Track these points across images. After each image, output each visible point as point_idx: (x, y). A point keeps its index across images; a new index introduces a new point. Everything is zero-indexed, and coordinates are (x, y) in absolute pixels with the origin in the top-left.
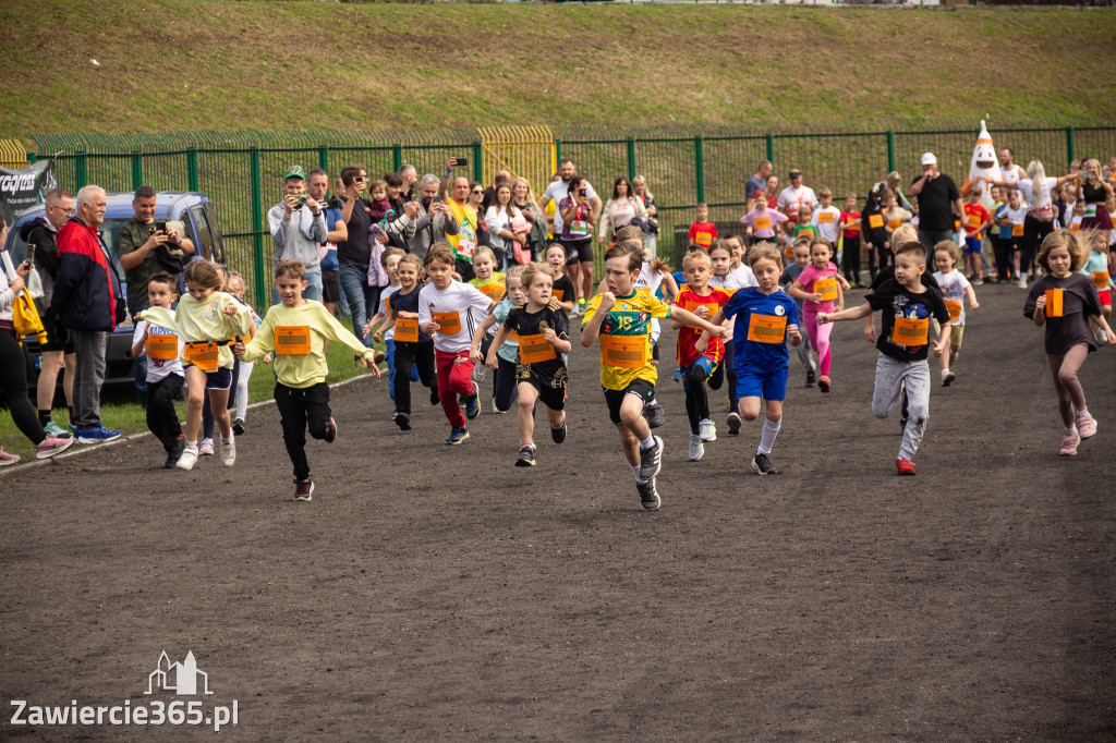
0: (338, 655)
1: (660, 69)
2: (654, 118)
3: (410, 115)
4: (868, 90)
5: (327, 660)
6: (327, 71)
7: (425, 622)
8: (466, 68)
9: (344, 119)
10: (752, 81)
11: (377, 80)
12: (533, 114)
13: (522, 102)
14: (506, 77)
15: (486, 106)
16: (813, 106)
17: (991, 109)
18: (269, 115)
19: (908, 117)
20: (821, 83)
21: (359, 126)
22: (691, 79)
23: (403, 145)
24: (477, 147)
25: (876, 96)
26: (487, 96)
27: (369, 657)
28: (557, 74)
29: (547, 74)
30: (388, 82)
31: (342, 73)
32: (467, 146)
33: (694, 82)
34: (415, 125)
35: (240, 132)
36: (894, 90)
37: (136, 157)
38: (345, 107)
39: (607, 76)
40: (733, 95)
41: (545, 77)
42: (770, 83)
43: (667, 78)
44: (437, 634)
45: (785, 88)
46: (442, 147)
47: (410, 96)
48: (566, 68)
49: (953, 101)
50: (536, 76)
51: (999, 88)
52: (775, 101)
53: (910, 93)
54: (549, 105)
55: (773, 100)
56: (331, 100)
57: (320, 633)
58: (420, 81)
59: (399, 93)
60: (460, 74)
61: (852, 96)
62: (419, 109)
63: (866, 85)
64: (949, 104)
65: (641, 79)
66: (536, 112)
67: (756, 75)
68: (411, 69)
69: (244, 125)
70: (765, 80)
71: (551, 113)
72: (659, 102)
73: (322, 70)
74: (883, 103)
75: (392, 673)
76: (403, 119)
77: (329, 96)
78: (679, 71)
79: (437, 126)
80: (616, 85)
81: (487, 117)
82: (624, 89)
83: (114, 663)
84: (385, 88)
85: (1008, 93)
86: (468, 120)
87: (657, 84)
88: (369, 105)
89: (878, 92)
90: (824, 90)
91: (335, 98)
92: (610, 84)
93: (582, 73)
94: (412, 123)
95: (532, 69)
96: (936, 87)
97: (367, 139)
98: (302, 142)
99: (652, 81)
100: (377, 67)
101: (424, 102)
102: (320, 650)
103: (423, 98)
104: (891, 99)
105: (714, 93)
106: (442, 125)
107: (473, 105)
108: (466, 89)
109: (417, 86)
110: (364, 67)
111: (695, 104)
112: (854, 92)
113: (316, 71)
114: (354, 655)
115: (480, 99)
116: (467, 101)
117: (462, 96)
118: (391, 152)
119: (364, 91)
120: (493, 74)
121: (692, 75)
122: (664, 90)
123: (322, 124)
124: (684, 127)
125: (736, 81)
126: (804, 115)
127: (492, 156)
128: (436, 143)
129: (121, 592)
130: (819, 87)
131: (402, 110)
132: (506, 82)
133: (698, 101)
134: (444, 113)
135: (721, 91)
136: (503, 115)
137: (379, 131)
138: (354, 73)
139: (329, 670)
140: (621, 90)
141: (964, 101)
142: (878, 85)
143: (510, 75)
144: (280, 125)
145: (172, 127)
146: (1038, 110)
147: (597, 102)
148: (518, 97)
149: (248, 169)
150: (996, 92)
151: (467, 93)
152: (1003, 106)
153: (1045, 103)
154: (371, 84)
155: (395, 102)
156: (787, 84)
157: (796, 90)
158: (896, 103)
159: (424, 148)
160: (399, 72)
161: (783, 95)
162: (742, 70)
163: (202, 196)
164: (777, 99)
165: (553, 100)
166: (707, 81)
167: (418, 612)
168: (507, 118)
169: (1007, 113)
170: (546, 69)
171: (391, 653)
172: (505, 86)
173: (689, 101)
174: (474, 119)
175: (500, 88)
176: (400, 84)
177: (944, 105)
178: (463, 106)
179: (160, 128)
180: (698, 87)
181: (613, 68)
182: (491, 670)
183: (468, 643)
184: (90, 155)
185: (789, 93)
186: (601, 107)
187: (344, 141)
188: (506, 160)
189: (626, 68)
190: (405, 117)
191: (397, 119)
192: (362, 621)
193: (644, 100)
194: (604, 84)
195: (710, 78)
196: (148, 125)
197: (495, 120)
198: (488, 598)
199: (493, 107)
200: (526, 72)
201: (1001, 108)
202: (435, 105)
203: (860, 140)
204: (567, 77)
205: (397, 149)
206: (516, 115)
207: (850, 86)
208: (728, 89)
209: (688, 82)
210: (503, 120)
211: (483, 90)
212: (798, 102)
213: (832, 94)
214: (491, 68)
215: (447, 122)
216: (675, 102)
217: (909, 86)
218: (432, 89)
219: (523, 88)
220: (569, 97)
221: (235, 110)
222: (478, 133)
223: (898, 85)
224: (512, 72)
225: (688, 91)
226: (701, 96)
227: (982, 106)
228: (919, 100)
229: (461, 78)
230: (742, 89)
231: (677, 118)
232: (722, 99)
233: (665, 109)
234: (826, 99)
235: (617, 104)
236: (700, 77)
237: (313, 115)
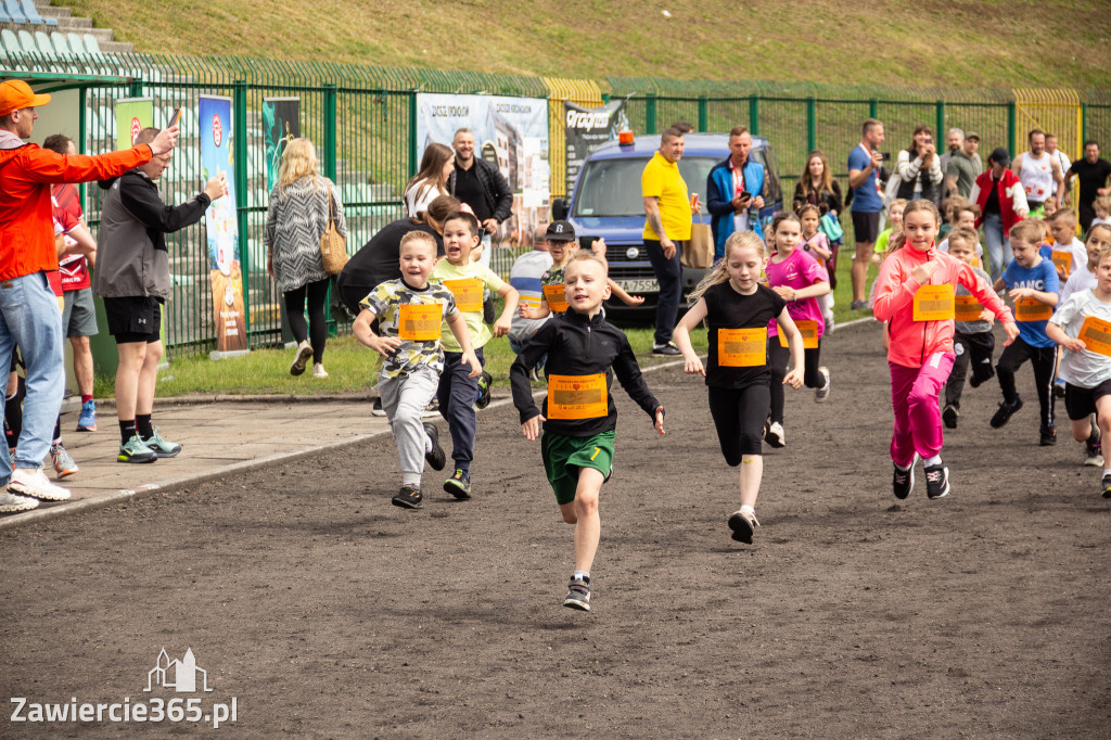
0: (876, 574)
3: (952, 75)
5: (865, 579)
6: (878, 31)
7: (957, 546)
8: (1003, 34)
9: (892, 76)
11: (924, 41)
12: (1062, 79)
13: (1053, 68)
14: (1037, 44)
15: (1020, 70)
18: (824, 69)
21: (906, 82)
23: (945, 101)
24: (1011, 106)
26: (1022, 60)
27: (904, 577)
28: (1083, 44)
29: (1075, 43)
30: (932, 44)
31: (891, 33)
32: (1003, 105)
34: (956, 84)
35: (798, 84)
37: (702, 101)
38: (894, 64)
41: (1073, 46)
44: (968, 557)
46: (981, 105)
47: (952, 58)
48: (1092, 39)
50: (1065, 45)
54: (1076, 71)
56: (881, 57)
57: (860, 552)
58: (961, 44)
59: (942, 54)
60: (997, 39)
62: (960, 70)
66: (1065, 77)
68: (955, 32)
69: (802, 77)
71: (1078, 78)
73: (873, 30)
75: (925, 593)
76: (945, 78)
77: (878, 54)
79: (976, 86)
81: (1021, 79)
83: (665, 575)
84: (931, 50)
86: (1004, 82)
88: (915, 63)
91: (884, 56)
93: (1106, 43)
94: (954, 81)
95: (1062, 38)
97: (913, 95)
98: (853, 95)
100: (923, 30)
101: (965, 64)
102: (859, 569)
103: (964, 60)
106: (980, 85)
107: (1009, 68)
108: (1004, 53)
109: (957, 49)
110: (912, 29)
113: (868, 31)
114: (890, 575)
115: (1015, 64)
116: (1003, 64)
117: (999, 58)
118: (935, 108)
119: (911, 51)
120: (1027, 41)
123: (872, 79)
127: (1025, 116)
128: (975, 101)
129: (675, 507)
131: (945, 70)
132: (1038, 48)
134: (983, 74)
136: (1034, 78)
137: (924, 89)
138: (904, 35)
139: (867, 589)
143: (1041, 43)
144: (834, 78)
145: (735, 75)
148: (1048, 62)
149: (805, 118)
151: (1004, 57)
154: (918, 45)
155: (938, 62)
159: (964, 105)
160: (943, 34)
163: (763, 139)
165: (1080, 67)
167: (950, 535)
168: (1038, 81)
170: (1073, 38)
171: (924, 574)
172: (1036, 52)
174: (1009, 81)
175: (1032, 54)
176: (943, 47)
178: (999, 68)
179: (724, 76)
182: (1017, 594)
183: (996, 567)
184: (660, 98)
187: (892, 96)
188: (1037, 120)
190: (948, 77)
191: (940, 78)
192: (900, 542)
196: (713, 73)
197: (1029, 83)
198: (1015, 524)
199: (1026, 71)
200: (1056, 41)
202: (974, 66)
204: (1093, 47)
205: (939, 105)
206: (1047, 79)
210: (1035, 83)
211: (1018, 56)
214: (1025, 35)
215: (985, 83)
218: (972, 53)
219: (1053, 54)
220: (1094, 65)
221: (793, 62)
222: (1012, 94)
224: (1045, 40)
229: (998, 43)
237: (864, 70)
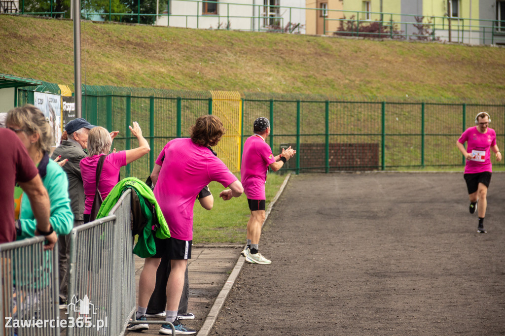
1: (249, 64)
2: (251, 90)
3: (140, 82)
4: (349, 80)
6: (97, 58)
8: (159, 59)
10: (293, 72)
11: (121, 63)
12: (195, 85)
13: (188, 78)
14: (178, 65)
15: (172, 79)
16: (324, 87)
17: (408, 93)
19: (369, 94)
20: (326, 75)
22: (264, 70)
25: (353, 83)
26: (172, 74)
28: (201, 65)
29: (197, 65)
30: (125, 65)
31: (103, 59)
33: (266, 72)
36: (361, 81)
38: (110, 77)
39: (225, 67)
40: (285, 79)
41: (196, 66)
42: (302, 74)
43: (253, 69)
45: (309, 77)
47: (137, 73)
48: (206, 62)
49: (389, 88)
50: (192, 65)
51: (410, 82)
52: (306, 83)
53: (369, 82)
54: (201, 80)
55: (305, 83)
56: (102, 72)
58: (140, 65)
59: (132, 71)
60: (157, 62)
61: (342, 82)
62: (143, 80)
63: (347, 77)
64: (387, 88)
65: (241, 69)
66: (196, 83)
67: (295, 70)
68: (135, 58)
70: (299, 73)
71: (203, 84)
72: (252, 81)
73: (94, 57)
74: (357, 87)
76: (137, 84)
77: (100, 70)
78: (258, 66)
80: (230, 72)
81: (174, 85)
82: (234, 74)
84: (125, 68)
85: (415, 84)
86: (166, 86)
87: (249, 72)
88: (119, 75)
89: (354, 81)
90: (328, 79)
91: (103, 71)
92: (227, 71)
93: (213, 64)
95: (189, 62)
96: (380, 80)
99: (246, 70)
100: (119, 57)
101: (145, 76)
103: (144, 74)
104: (360, 85)
105: (276, 78)
106: (155, 88)
107: (166, 78)
108: (162, 70)
109: (139, 68)
110: (113, 56)
111: (268, 83)
112: (342, 80)
113: (92, 58)
115: (169, 76)
116: (164, 76)
117: (160, 73)
119: (116, 69)
120: (172, 63)
121: (265, 68)
122: (253, 76)
124: (265, 94)
125: (285, 72)
126: (321, 91)
130: (325, 77)
131: (135, 79)
132: (179, 67)
133: (270, 82)
135: (280, 77)
136: (181, 84)
138: (110, 60)
140: (233, 75)
141: (394, 87)
142: (353, 78)
143: (180, 64)
146: (430, 94)
147: (223, 80)
148: (186, 75)
150: (409, 84)
151: (163, 72)
152: (414, 91)
153: (433, 90)
154: (118, 65)
155: (131, 75)
156: (309, 75)
157: (315, 78)
158: (363, 87)
160: (129, 59)
161: (309, 81)
162: (287, 67)
164: (306, 82)
165: (202, 78)
166: (272, 71)
168: (183, 86)
169: (416, 94)
170: (196, 62)
172: (179, 70)
173: (265, 81)
174: (168, 86)
175: (177, 71)
176: (131, 66)
177: (385, 89)
178: (162, 79)
180: (269, 75)
181: (227, 63)
185: (311, 80)
186: (225, 83)
189: (233, 63)
190: (137, 83)
193: (244, 80)
194: (224, 71)
195: (273, 70)
199: (176, 80)
200: (187, 63)
201: (413, 92)
202: (150, 77)
203: (349, 105)
204: (207, 66)
206: (187, 84)
207: (340, 77)
208: (283, 76)
209: (263, 72)
211: (169, 71)
212: (316, 84)
213: (332, 81)
214: (171, 60)
215: (157, 87)
216: (259, 81)
217: (367, 79)
218: (146, 70)
219: (187, 71)
220: (209, 77)
221: (60, 75)
223: (362, 78)
224: (181, 63)
225: (264, 76)
226: (271, 79)
227: (403, 91)
228: (373, 86)
229: (158, 64)
230: (289, 76)
231: (261, 90)
232: (281, 81)
233: (255, 85)
234: (328, 83)
235: (232, 81)
236: (268, 69)
237: (95, 79)
